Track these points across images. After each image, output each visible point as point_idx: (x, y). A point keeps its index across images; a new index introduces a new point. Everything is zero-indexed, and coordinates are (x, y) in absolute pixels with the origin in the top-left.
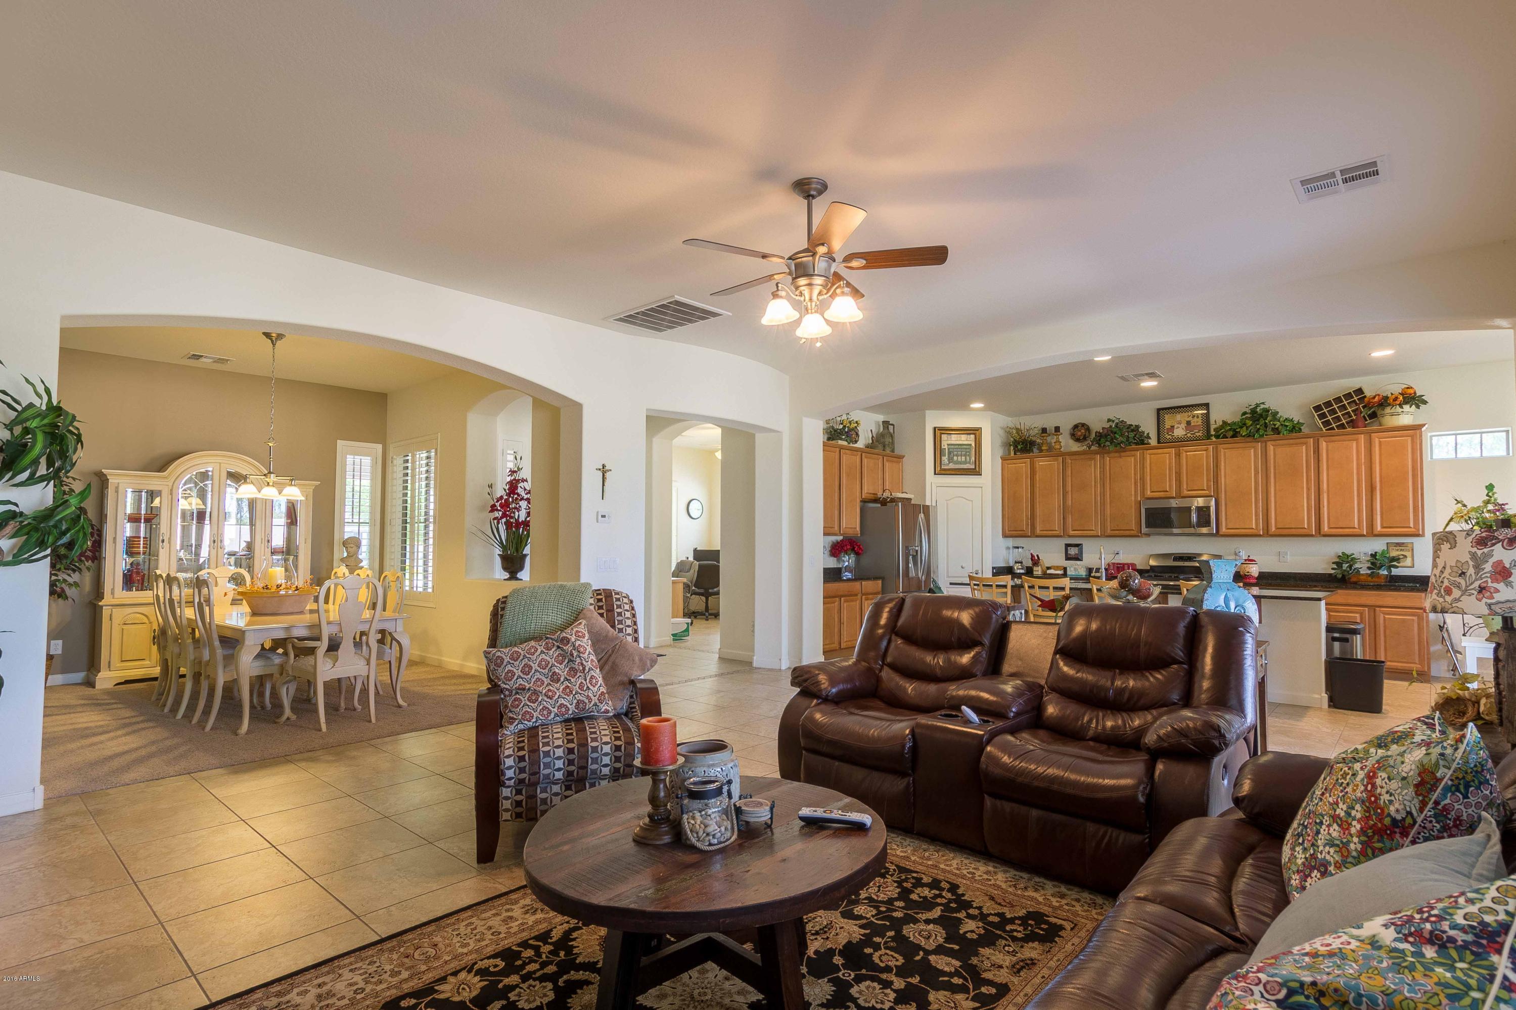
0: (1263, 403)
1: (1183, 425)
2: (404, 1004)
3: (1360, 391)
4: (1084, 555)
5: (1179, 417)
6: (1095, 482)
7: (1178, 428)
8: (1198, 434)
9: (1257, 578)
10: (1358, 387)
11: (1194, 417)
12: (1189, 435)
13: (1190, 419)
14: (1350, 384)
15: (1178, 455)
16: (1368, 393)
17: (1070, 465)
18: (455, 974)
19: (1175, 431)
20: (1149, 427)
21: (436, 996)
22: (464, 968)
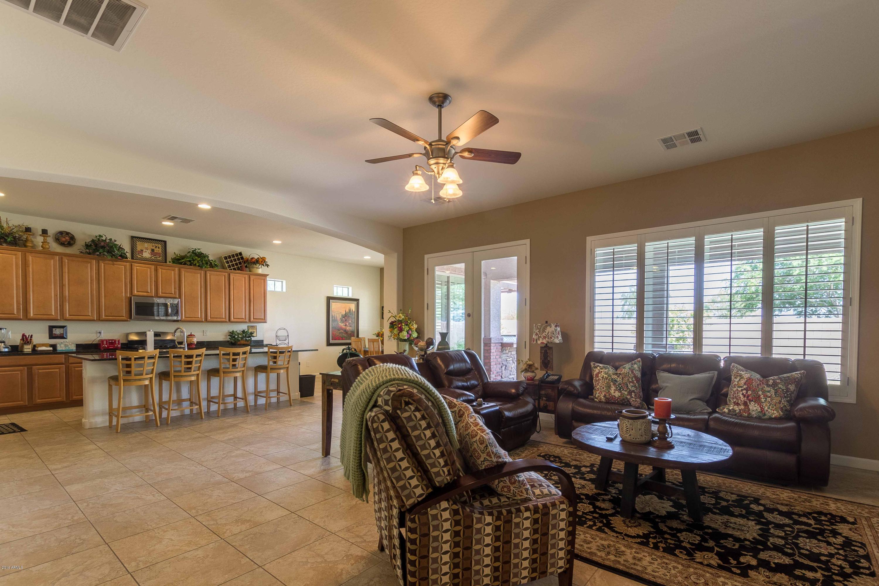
0: (199, 249)
1: (149, 251)
2: (738, 571)
3: (240, 254)
4: (68, 334)
5: (146, 245)
6: (91, 280)
7: (145, 252)
8: (159, 259)
9: (196, 345)
10: (239, 251)
11: (156, 247)
12: (153, 258)
13: (154, 248)
14: (238, 249)
15: (156, 270)
16: (244, 255)
17: (66, 264)
18: (701, 563)
19: (144, 253)
20: (127, 248)
21: (722, 563)
22: (695, 561)
